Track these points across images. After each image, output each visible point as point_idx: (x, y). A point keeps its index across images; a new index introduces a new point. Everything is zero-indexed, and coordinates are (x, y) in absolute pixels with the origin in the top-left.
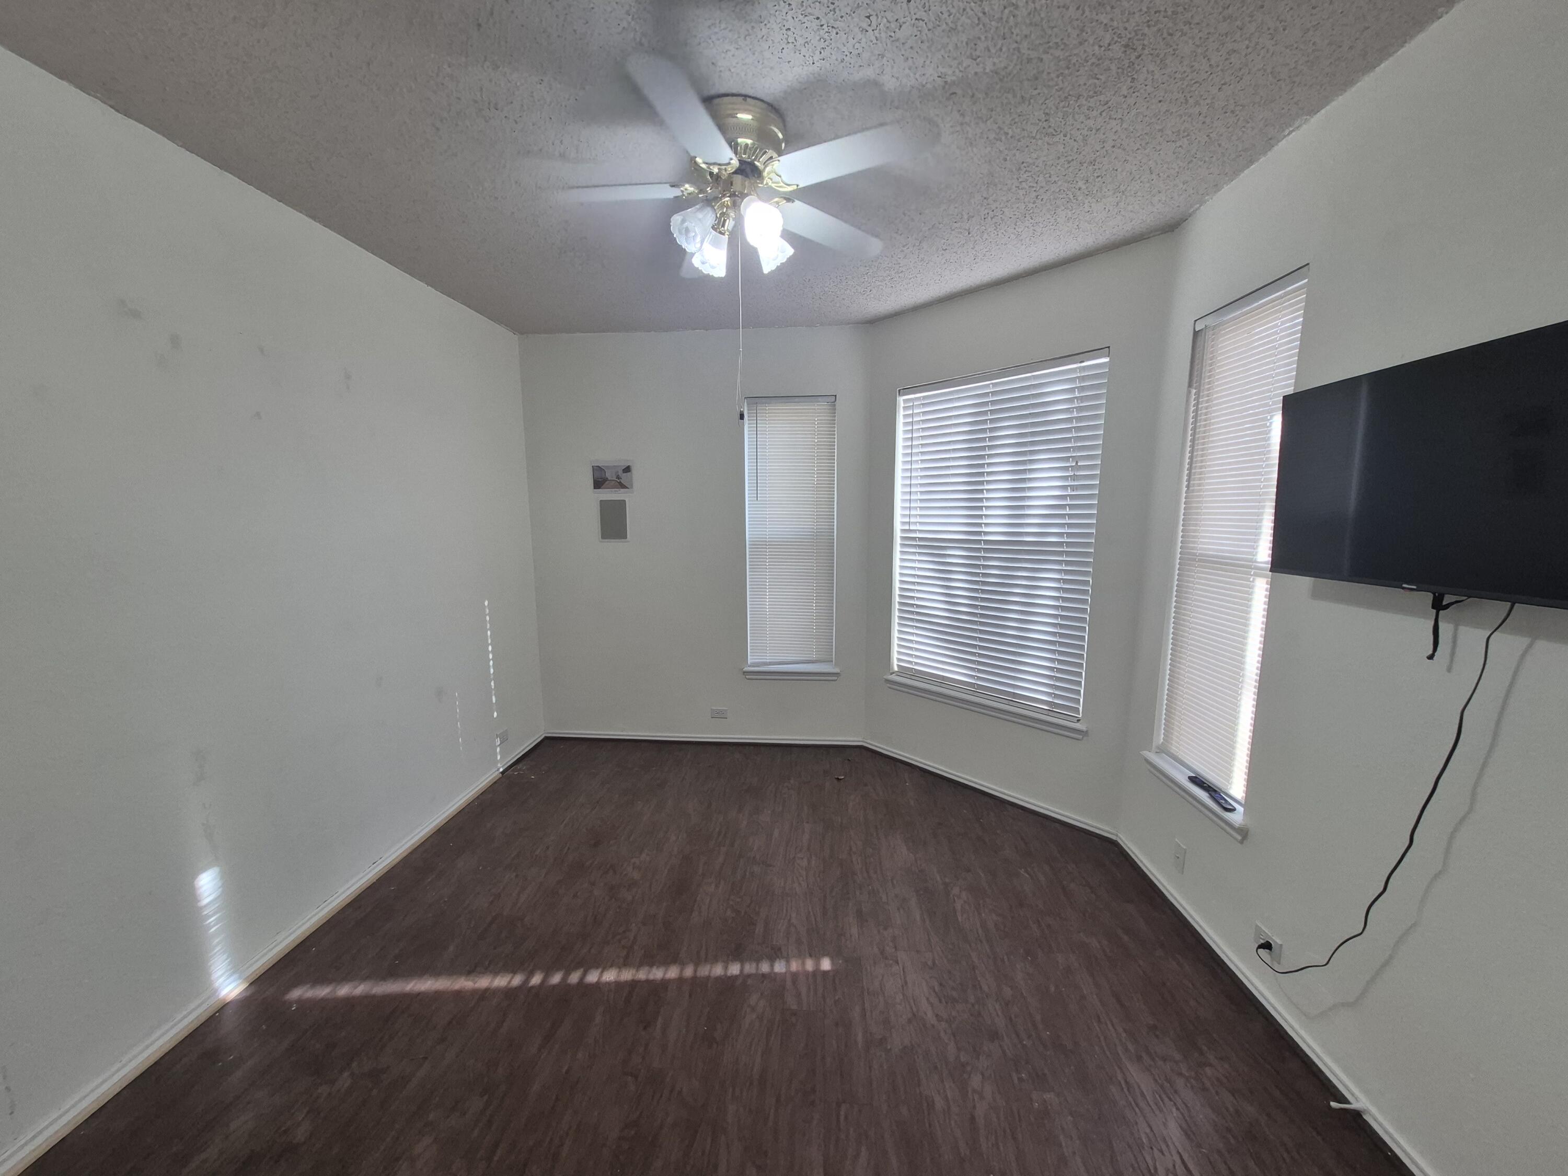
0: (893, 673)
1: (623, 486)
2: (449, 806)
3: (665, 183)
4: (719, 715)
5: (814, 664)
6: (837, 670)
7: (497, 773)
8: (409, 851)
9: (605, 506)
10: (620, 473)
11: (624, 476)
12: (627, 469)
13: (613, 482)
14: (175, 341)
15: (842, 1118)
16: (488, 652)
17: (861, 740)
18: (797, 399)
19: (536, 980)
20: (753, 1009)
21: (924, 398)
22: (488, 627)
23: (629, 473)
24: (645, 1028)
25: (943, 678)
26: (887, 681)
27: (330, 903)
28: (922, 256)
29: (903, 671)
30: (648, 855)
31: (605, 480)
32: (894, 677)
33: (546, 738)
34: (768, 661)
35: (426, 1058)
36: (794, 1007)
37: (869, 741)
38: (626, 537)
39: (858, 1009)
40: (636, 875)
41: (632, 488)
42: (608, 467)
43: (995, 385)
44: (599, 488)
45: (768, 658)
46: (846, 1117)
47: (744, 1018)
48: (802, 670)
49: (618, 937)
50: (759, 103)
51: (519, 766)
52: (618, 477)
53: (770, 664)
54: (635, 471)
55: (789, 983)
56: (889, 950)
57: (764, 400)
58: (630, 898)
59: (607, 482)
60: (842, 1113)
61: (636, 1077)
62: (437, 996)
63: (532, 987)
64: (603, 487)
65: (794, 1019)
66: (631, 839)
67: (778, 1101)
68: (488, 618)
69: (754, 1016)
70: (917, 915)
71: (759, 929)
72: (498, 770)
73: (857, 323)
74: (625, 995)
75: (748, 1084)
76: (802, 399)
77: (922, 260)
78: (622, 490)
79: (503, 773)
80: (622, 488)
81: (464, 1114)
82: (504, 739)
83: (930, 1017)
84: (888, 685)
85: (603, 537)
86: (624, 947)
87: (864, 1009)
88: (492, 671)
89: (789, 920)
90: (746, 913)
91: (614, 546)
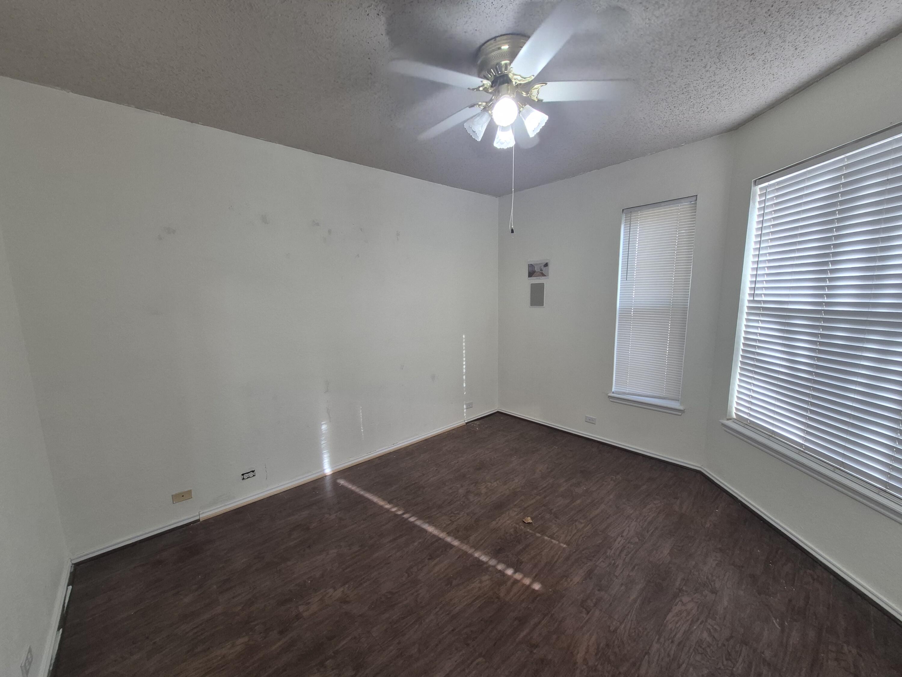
0: (731, 419)
1: (543, 275)
2: (434, 431)
3: (467, 107)
4: (590, 421)
5: (664, 400)
6: (681, 408)
7: (464, 422)
8: (411, 444)
9: (533, 286)
10: (542, 267)
11: (544, 269)
12: (546, 265)
13: (539, 273)
14: (330, 232)
15: (475, 663)
16: (463, 361)
17: (700, 466)
18: (663, 204)
19: (406, 516)
20: (481, 582)
21: (778, 183)
22: (464, 349)
23: (547, 267)
24: (429, 559)
25: (773, 432)
26: (724, 425)
27: (372, 454)
28: (732, 67)
29: (740, 420)
30: (497, 484)
31: (534, 272)
32: (730, 423)
33: (498, 412)
34: (627, 392)
35: (356, 523)
36: (502, 595)
37: (705, 469)
38: (543, 305)
39: (536, 620)
40: (484, 491)
41: (548, 276)
42: (537, 264)
43: (849, 158)
44: (531, 277)
45: (627, 390)
46: (477, 664)
47: (473, 583)
48: (653, 403)
49: (452, 515)
50: (505, 37)
51: (475, 422)
52: (541, 270)
53: (629, 394)
54: (550, 266)
55: (509, 583)
56: (590, 603)
57: (636, 209)
58: (471, 500)
59: (535, 273)
60: (477, 661)
61: (409, 576)
62: (374, 504)
63: (403, 518)
64: (533, 276)
65: (496, 600)
66: (496, 473)
67: (453, 630)
68: (464, 344)
69: (479, 585)
70: (634, 595)
71: (520, 547)
72: (465, 421)
73: (722, 133)
74: (433, 540)
75: (447, 613)
76: (666, 203)
77: (736, 69)
78: (543, 277)
79: (467, 423)
80: (543, 276)
81: (350, 550)
82: (469, 406)
83: (579, 657)
84: (724, 428)
85: (531, 305)
86: (451, 520)
87: (539, 623)
88: (464, 371)
89: (541, 552)
90: (521, 535)
91: (537, 310)
